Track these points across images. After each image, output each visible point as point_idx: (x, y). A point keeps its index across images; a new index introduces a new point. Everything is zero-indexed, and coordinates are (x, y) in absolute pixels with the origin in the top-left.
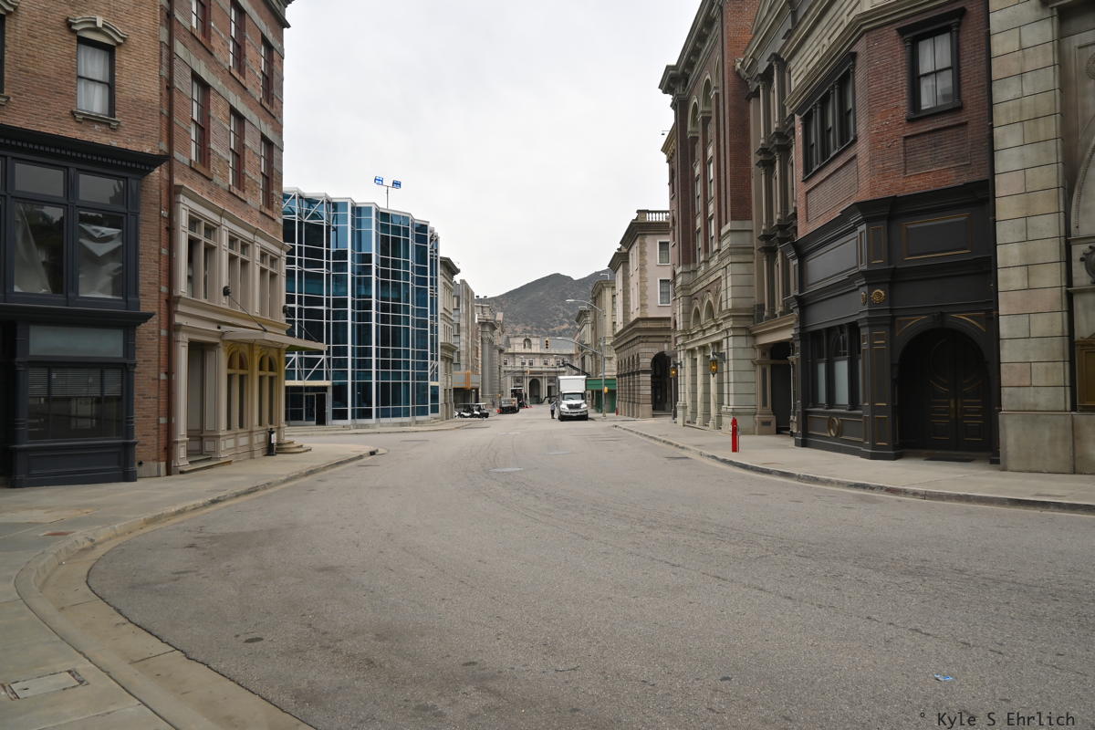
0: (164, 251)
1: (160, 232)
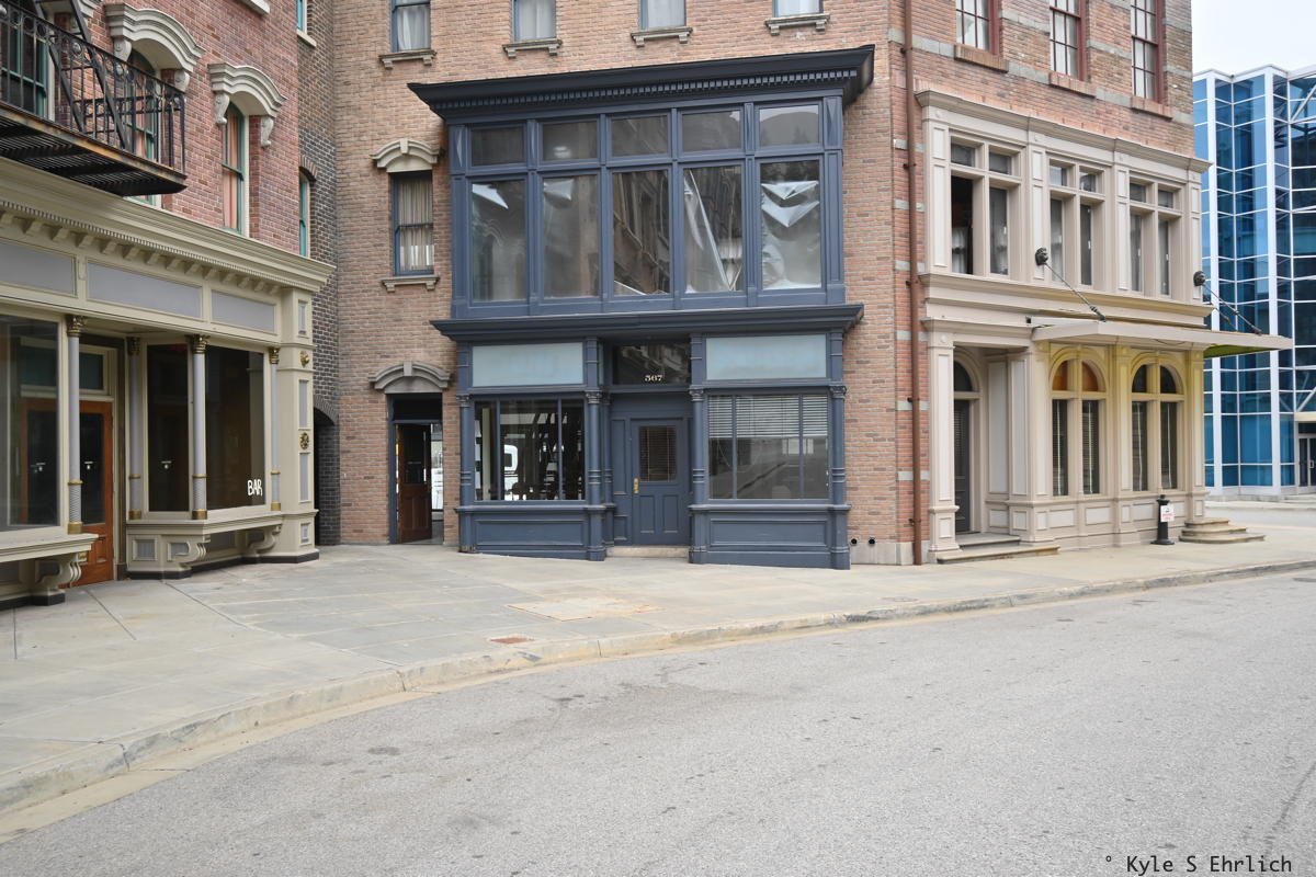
0: (901, 204)
1: (893, 175)
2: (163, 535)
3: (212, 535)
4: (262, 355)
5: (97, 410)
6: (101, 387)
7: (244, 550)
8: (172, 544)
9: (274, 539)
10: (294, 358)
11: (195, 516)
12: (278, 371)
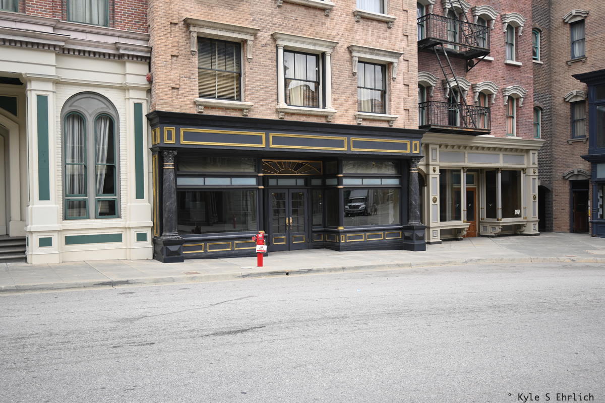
2: (490, 225)
3: (503, 226)
4: (520, 171)
5: (472, 190)
6: (473, 184)
7: (515, 231)
8: (492, 228)
9: (524, 228)
10: (531, 172)
11: (498, 220)
12: (526, 176)
